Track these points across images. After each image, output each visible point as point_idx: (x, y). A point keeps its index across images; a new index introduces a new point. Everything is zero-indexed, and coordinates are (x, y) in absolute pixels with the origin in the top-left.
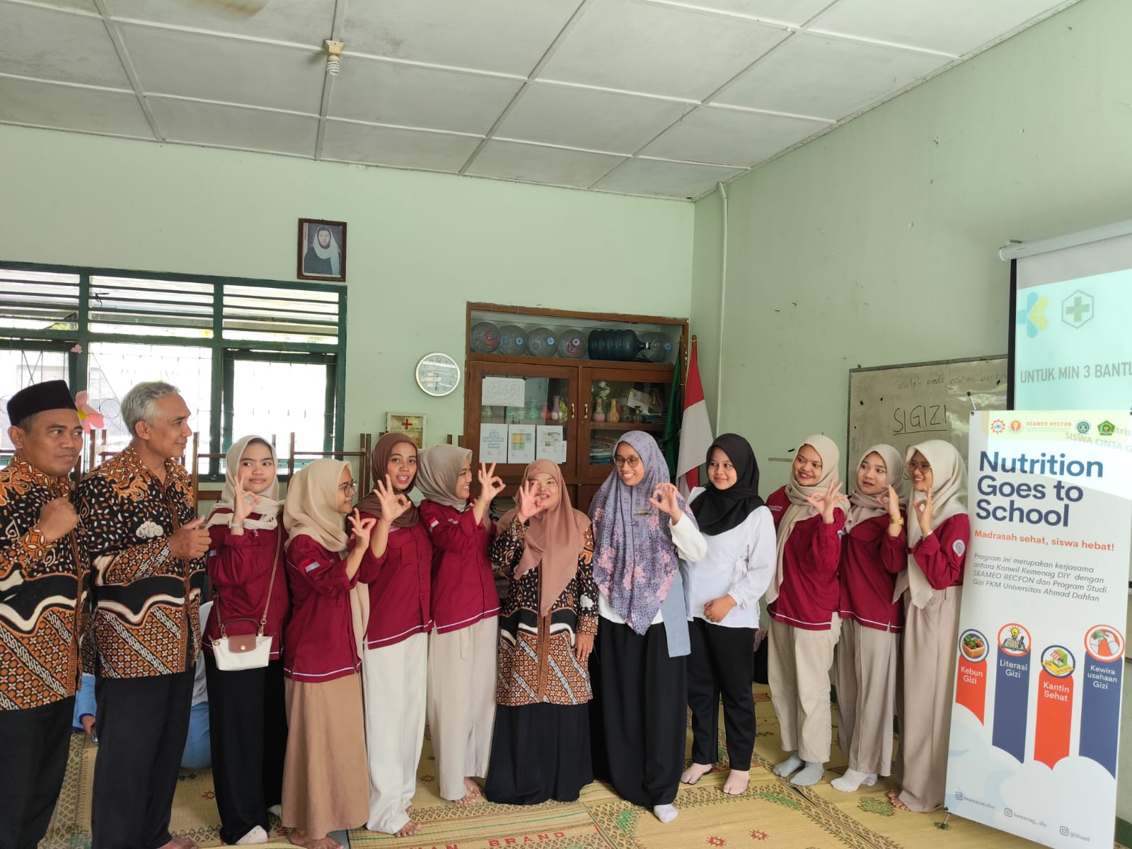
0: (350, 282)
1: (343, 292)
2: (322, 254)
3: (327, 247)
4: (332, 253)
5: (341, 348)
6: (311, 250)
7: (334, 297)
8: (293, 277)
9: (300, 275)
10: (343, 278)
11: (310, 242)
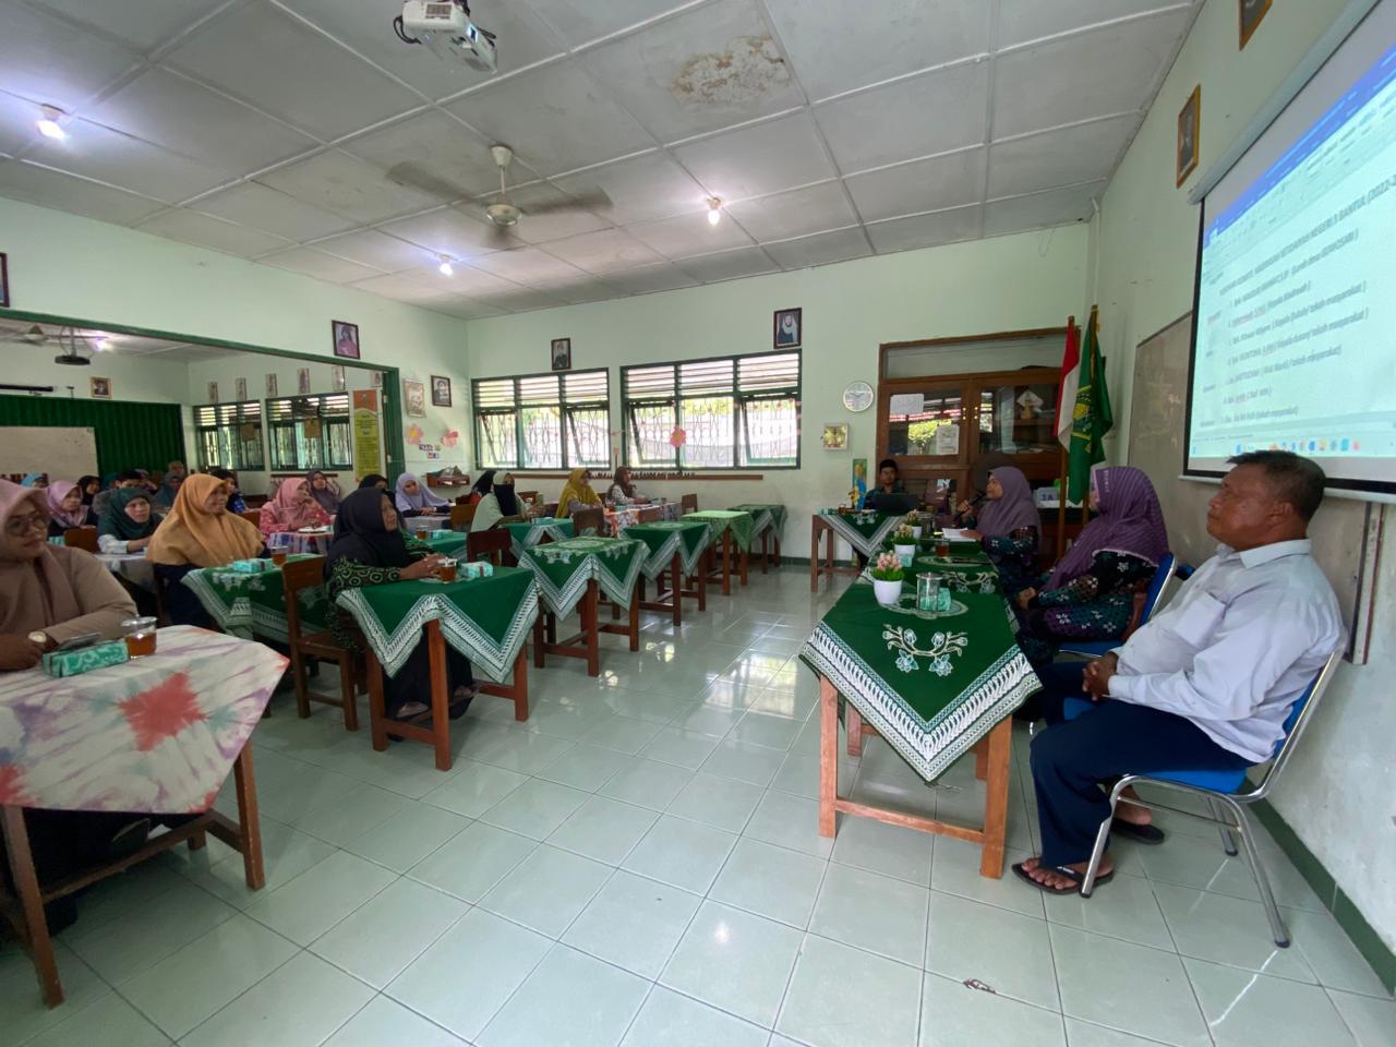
0: (804, 346)
1: (799, 352)
2: (787, 331)
3: (790, 326)
4: (793, 330)
5: (799, 388)
6: (781, 330)
7: (796, 356)
8: (772, 349)
9: (775, 347)
10: (799, 344)
11: (781, 325)
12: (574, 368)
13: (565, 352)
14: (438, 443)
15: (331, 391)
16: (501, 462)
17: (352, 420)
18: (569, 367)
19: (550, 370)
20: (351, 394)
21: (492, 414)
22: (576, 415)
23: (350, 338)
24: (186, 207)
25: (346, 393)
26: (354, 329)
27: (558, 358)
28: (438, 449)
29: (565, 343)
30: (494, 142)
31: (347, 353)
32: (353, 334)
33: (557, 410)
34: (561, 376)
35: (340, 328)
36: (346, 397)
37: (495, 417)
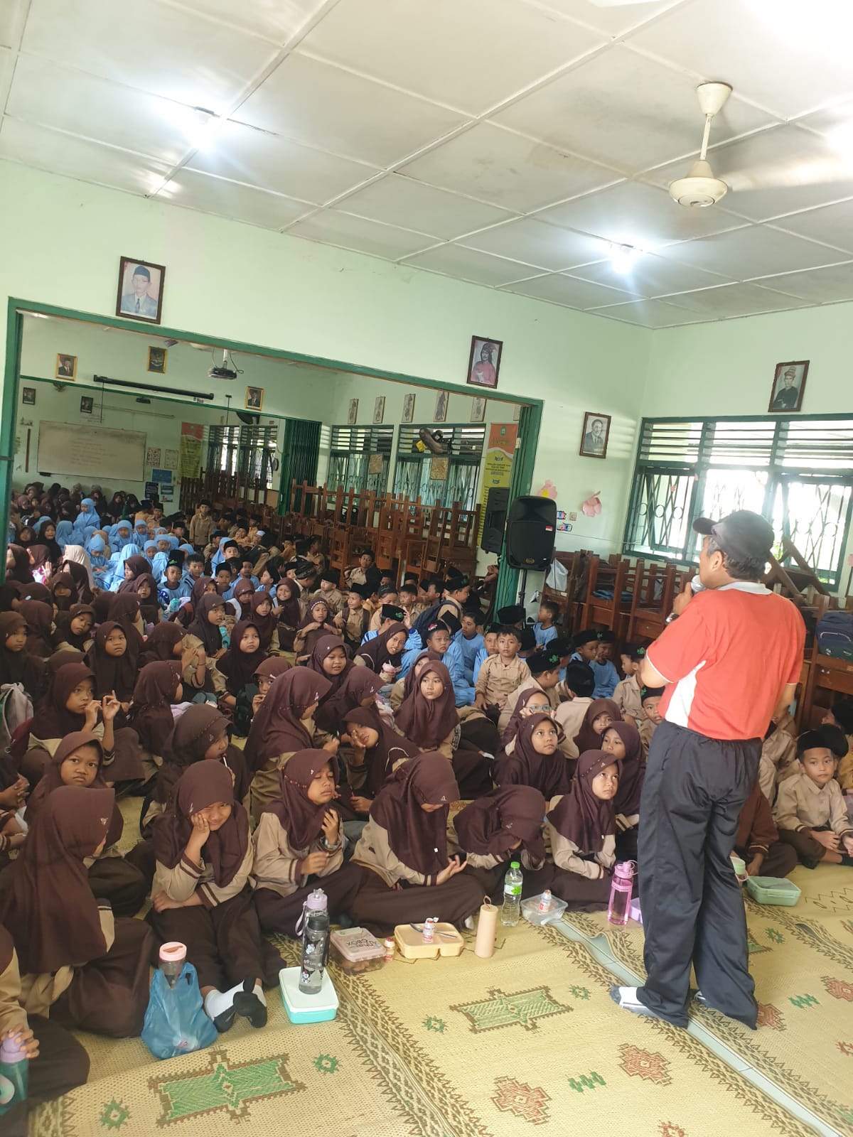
12: (805, 410)
13: (796, 383)
14: (575, 510)
15: (468, 422)
16: (659, 547)
17: (483, 462)
18: (799, 409)
19: (765, 412)
20: (489, 427)
21: (661, 472)
22: (795, 487)
23: (490, 359)
24: (330, 208)
25: (484, 426)
26: (497, 346)
27: (782, 392)
28: (573, 518)
29: (799, 369)
30: (702, 79)
31: (482, 380)
32: (495, 354)
33: (765, 476)
34: (780, 420)
35: (480, 345)
36: (483, 430)
37: (665, 478)
